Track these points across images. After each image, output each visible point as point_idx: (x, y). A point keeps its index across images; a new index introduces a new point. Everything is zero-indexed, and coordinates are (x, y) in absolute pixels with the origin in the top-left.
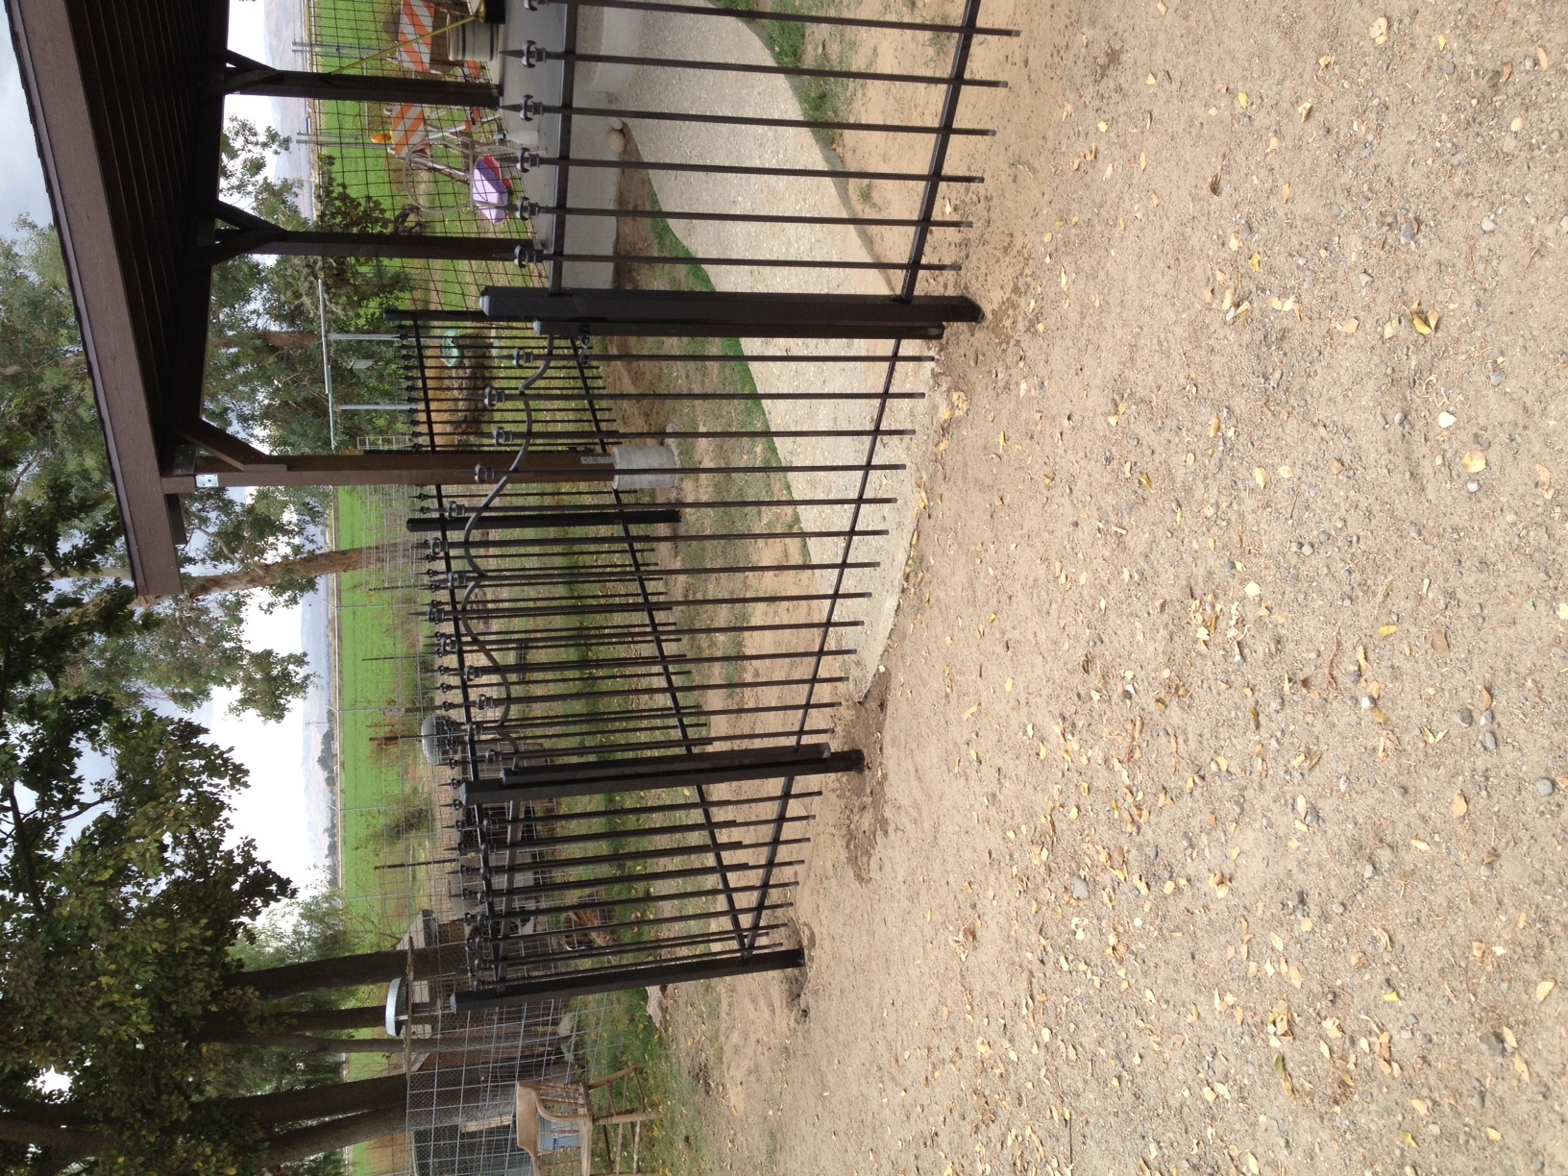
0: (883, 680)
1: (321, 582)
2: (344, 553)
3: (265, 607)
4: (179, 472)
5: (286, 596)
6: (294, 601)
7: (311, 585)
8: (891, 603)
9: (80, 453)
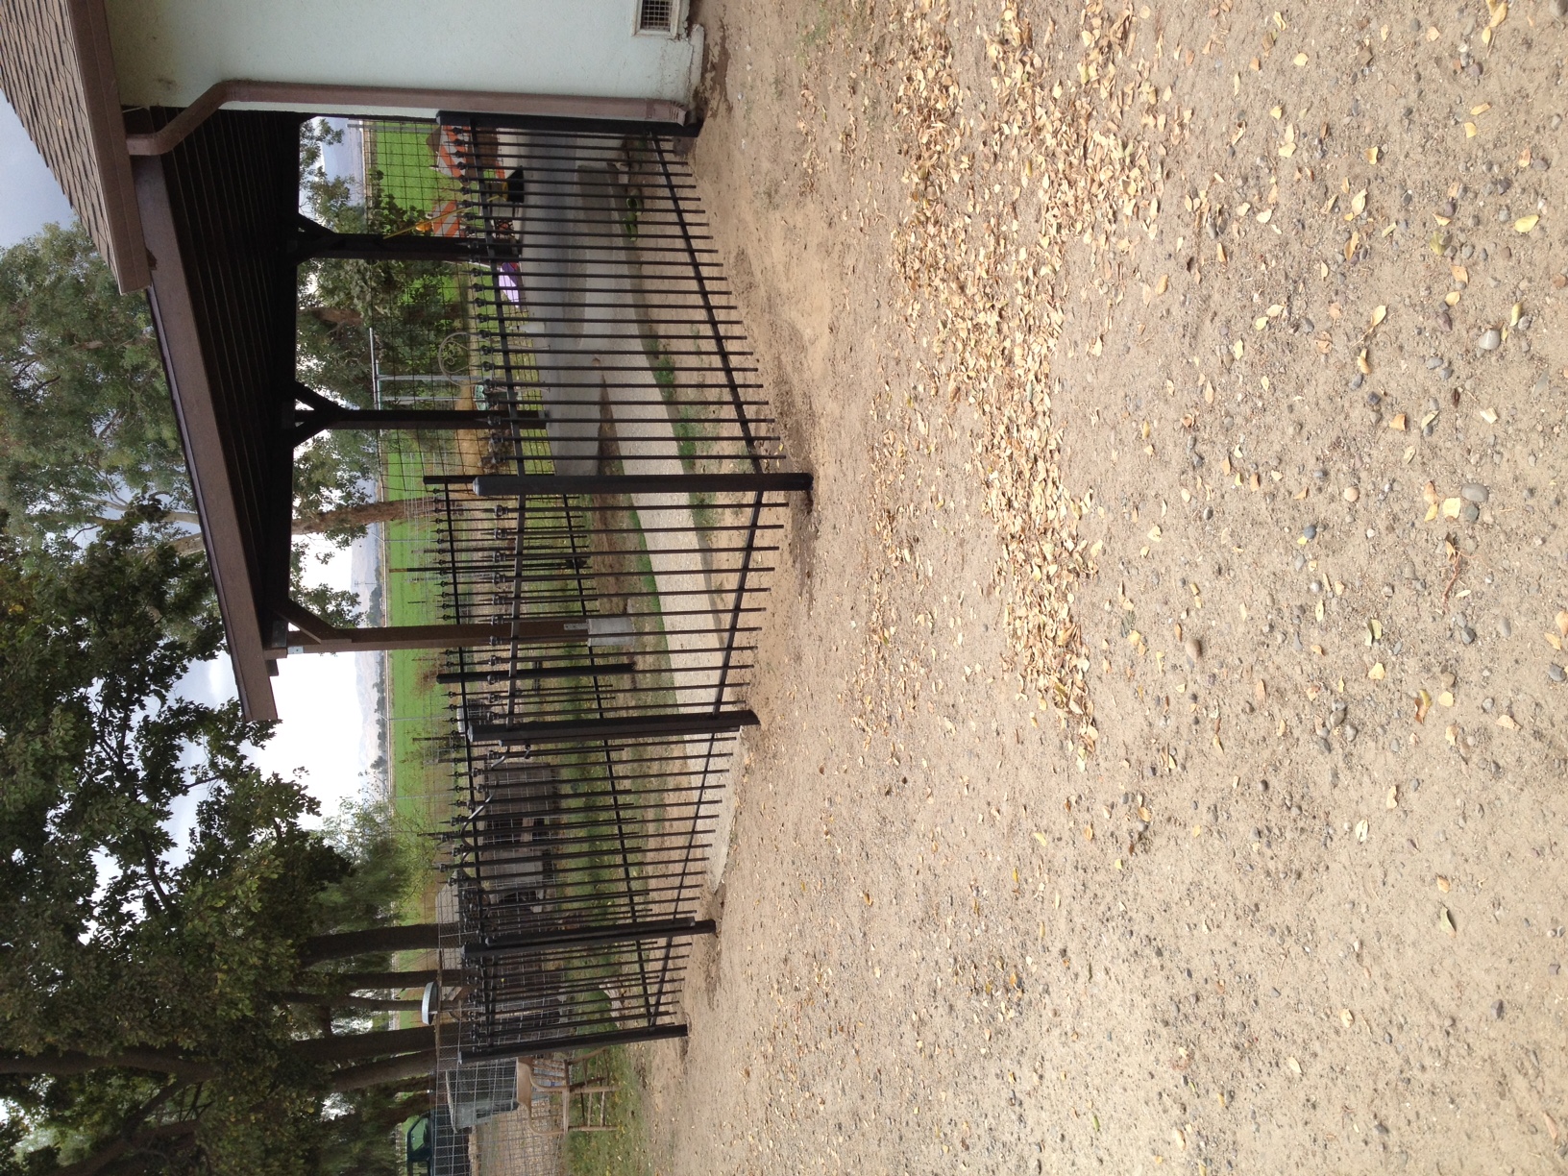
0: (723, 886)
1: (371, 528)
2: (391, 504)
3: (321, 557)
4: (276, 645)
5: (339, 538)
6: (346, 543)
7: (363, 530)
8: (724, 850)
9: (157, 422)
